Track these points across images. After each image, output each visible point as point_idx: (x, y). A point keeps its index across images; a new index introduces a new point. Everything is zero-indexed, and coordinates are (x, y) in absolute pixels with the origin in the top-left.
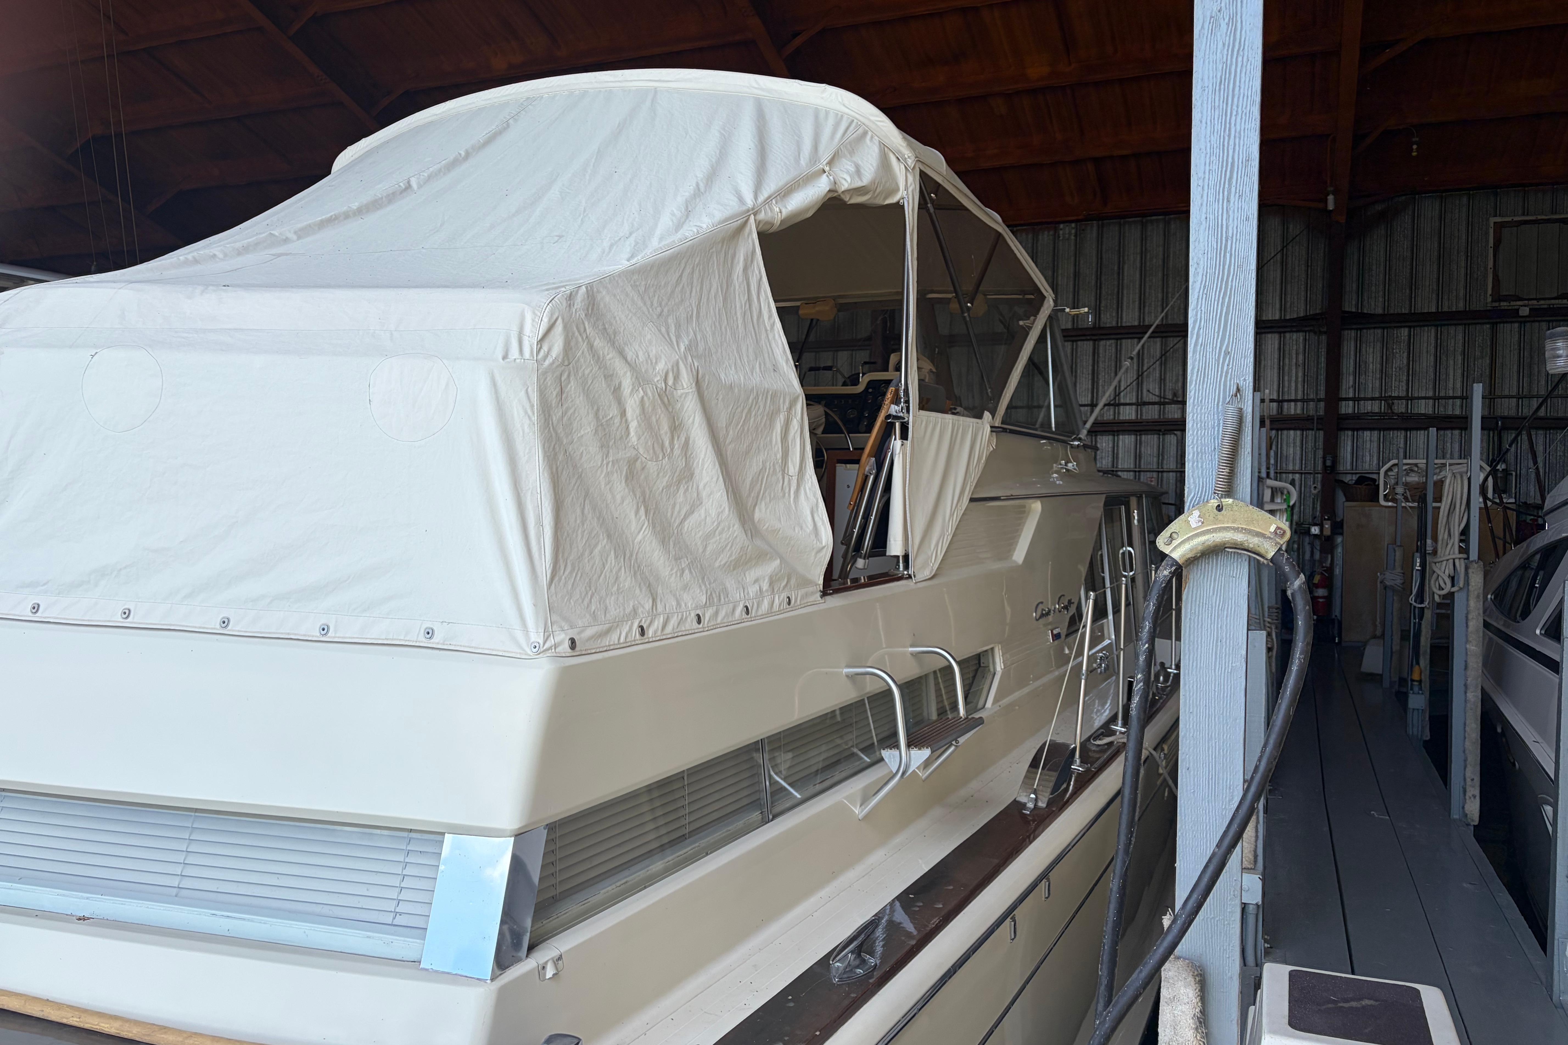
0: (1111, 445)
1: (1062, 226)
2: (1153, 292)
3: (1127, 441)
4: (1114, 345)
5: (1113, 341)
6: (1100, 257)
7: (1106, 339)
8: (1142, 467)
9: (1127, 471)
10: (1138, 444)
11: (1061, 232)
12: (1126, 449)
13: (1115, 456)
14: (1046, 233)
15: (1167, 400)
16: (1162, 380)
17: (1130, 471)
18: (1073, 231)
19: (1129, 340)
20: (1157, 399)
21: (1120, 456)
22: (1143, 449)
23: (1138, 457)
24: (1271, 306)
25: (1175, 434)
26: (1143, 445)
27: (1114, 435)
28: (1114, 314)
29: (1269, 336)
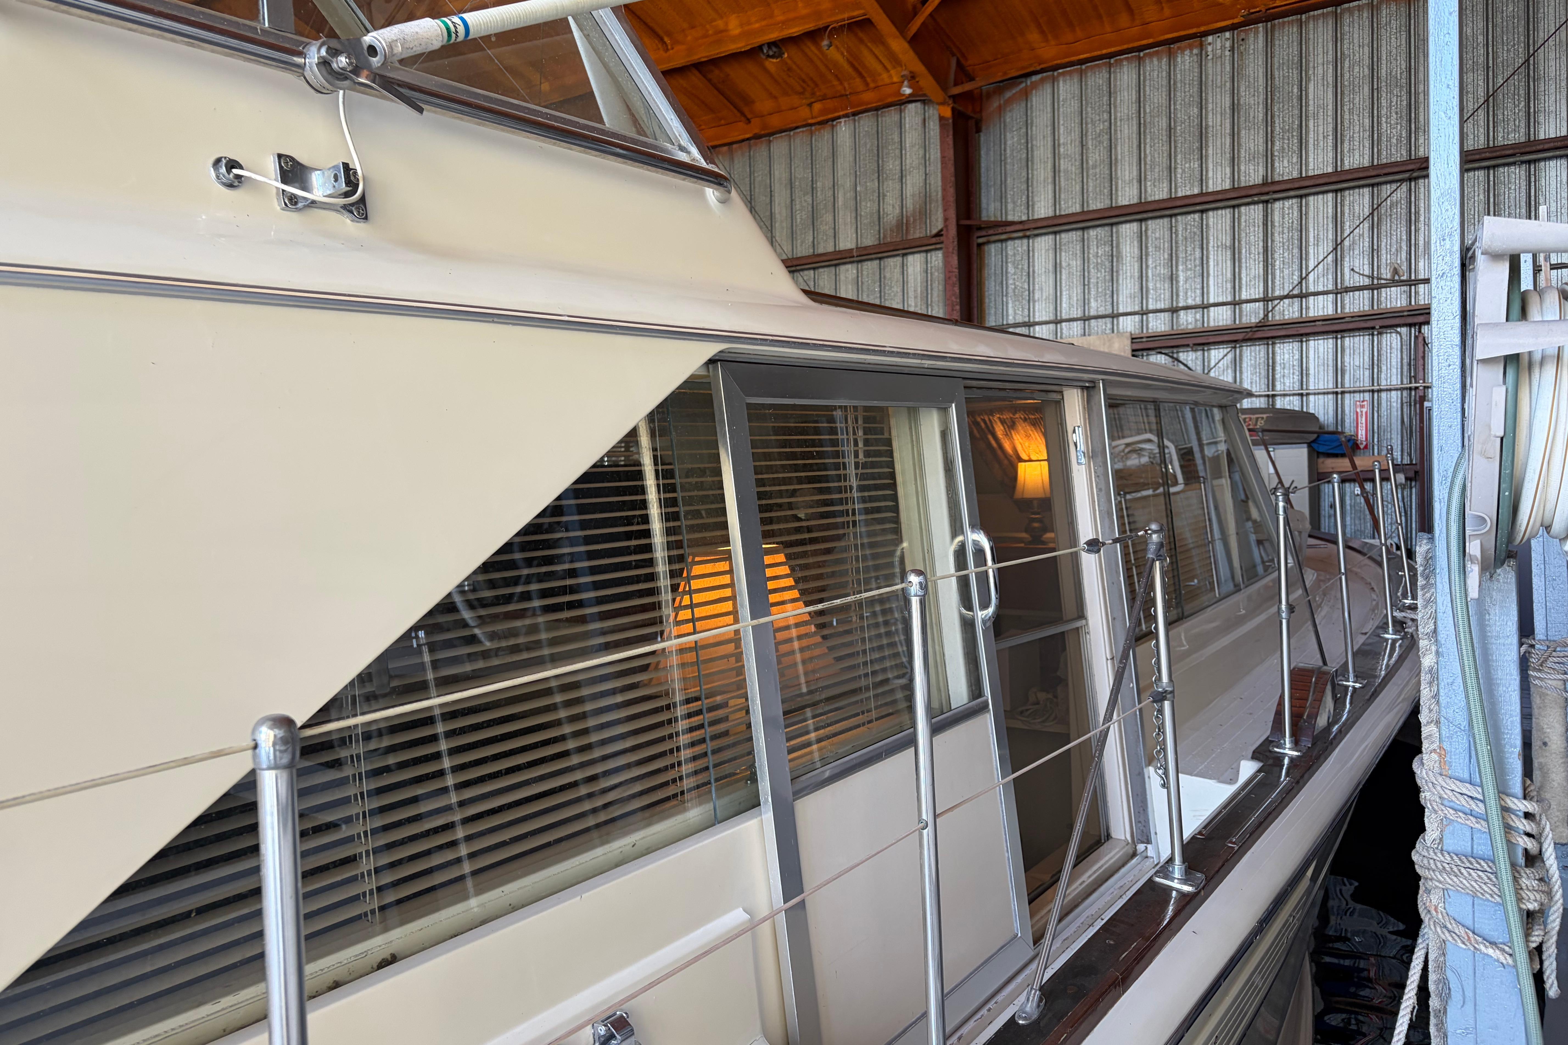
0: (1297, 357)
1: (1210, 39)
2: (1356, 117)
3: (1321, 350)
4: (1295, 207)
5: (1294, 201)
6: (1269, 76)
7: (1283, 199)
8: (1347, 385)
9: (1324, 393)
10: (1338, 354)
11: (1210, 48)
12: (1321, 361)
13: (1303, 373)
14: (1187, 52)
15: (1383, 282)
16: (1374, 252)
17: (1328, 393)
18: (1228, 44)
19: (1321, 196)
20: (1367, 282)
21: (1312, 372)
22: (1347, 359)
23: (1339, 371)
24: (1553, 116)
25: (1400, 333)
26: (1347, 351)
27: (1302, 342)
28: (1295, 160)
29: (1552, 163)
